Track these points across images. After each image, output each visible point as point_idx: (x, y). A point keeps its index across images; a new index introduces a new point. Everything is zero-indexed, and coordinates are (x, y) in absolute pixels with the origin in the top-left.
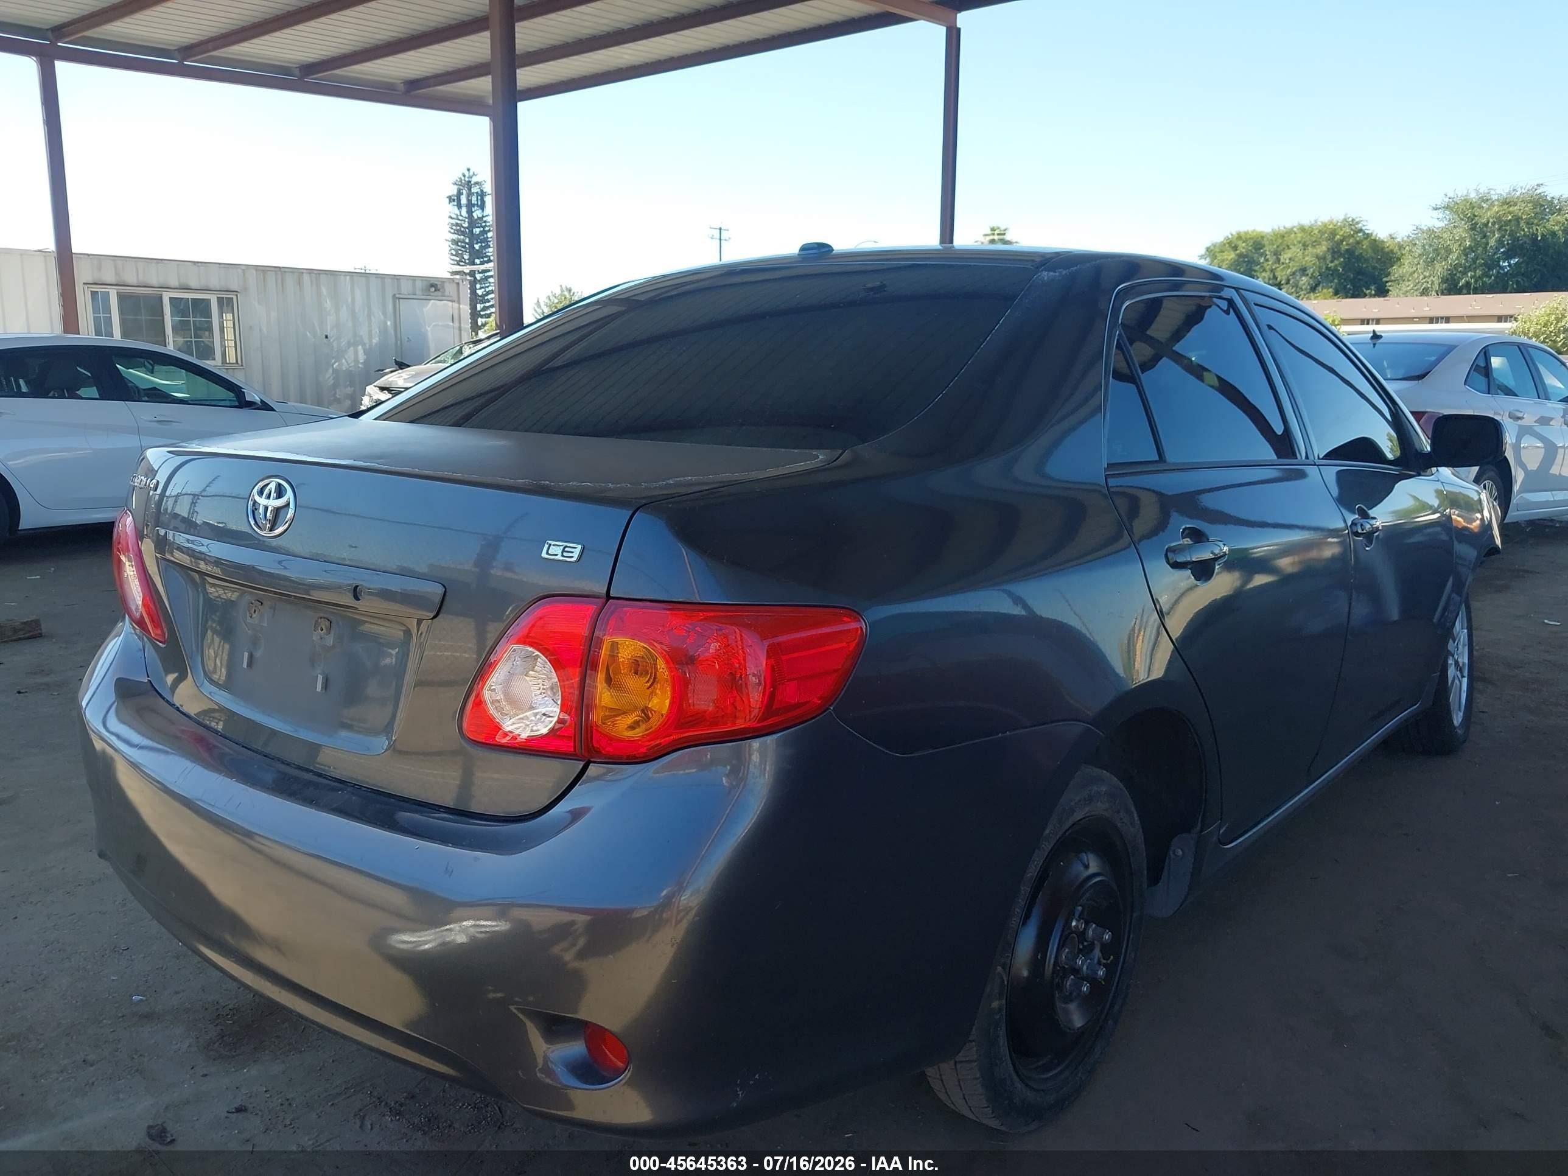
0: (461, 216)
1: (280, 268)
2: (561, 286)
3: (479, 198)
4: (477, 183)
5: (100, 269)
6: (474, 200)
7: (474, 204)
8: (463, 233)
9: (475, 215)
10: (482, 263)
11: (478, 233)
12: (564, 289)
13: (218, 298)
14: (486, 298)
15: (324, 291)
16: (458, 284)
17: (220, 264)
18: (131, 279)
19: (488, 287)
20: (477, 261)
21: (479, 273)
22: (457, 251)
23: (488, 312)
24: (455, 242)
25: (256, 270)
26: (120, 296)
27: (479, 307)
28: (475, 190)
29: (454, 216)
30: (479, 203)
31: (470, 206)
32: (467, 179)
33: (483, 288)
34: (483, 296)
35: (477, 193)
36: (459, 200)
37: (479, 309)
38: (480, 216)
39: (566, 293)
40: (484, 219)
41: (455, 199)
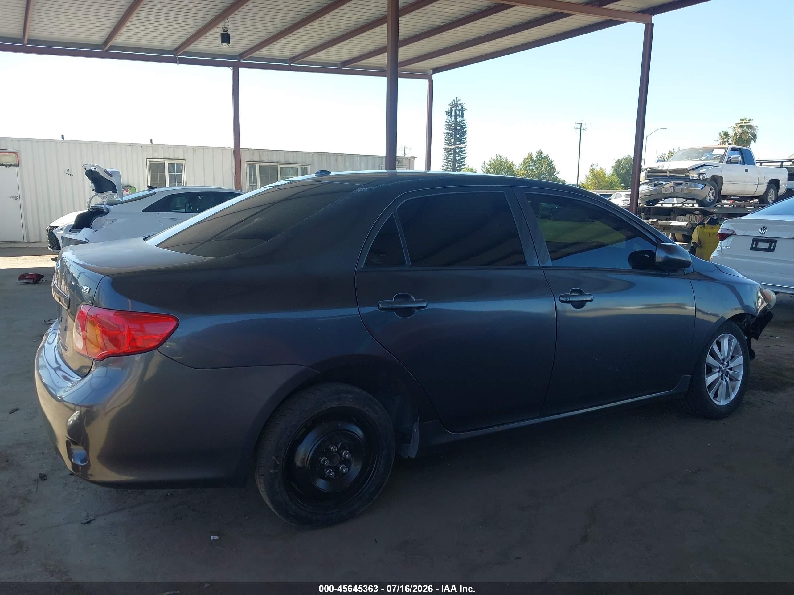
0: (452, 121)
1: (328, 153)
2: (496, 155)
3: (461, 111)
4: (460, 104)
5: (253, 154)
6: (458, 113)
7: (459, 115)
8: (452, 129)
9: (458, 120)
10: (460, 144)
11: (459, 129)
12: (498, 155)
13: (301, 167)
14: (460, 161)
15: (348, 164)
16: (410, 159)
17: (303, 152)
18: (265, 159)
19: (462, 156)
20: (458, 143)
21: (458, 149)
22: (448, 138)
23: (461, 168)
24: (447, 133)
25: (318, 154)
26: (261, 166)
27: (457, 165)
28: (459, 108)
29: (448, 121)
30: (461, 114)
31: (456, 115)
32: (455, 103)
33: (459, 156)
34: (459, 160)
35: (460, 109)
36: (451, 113)
37: (457, 166)
38: (460, 120)
39: (499, 158)
40: (463, 122)
41: (449, 113)
